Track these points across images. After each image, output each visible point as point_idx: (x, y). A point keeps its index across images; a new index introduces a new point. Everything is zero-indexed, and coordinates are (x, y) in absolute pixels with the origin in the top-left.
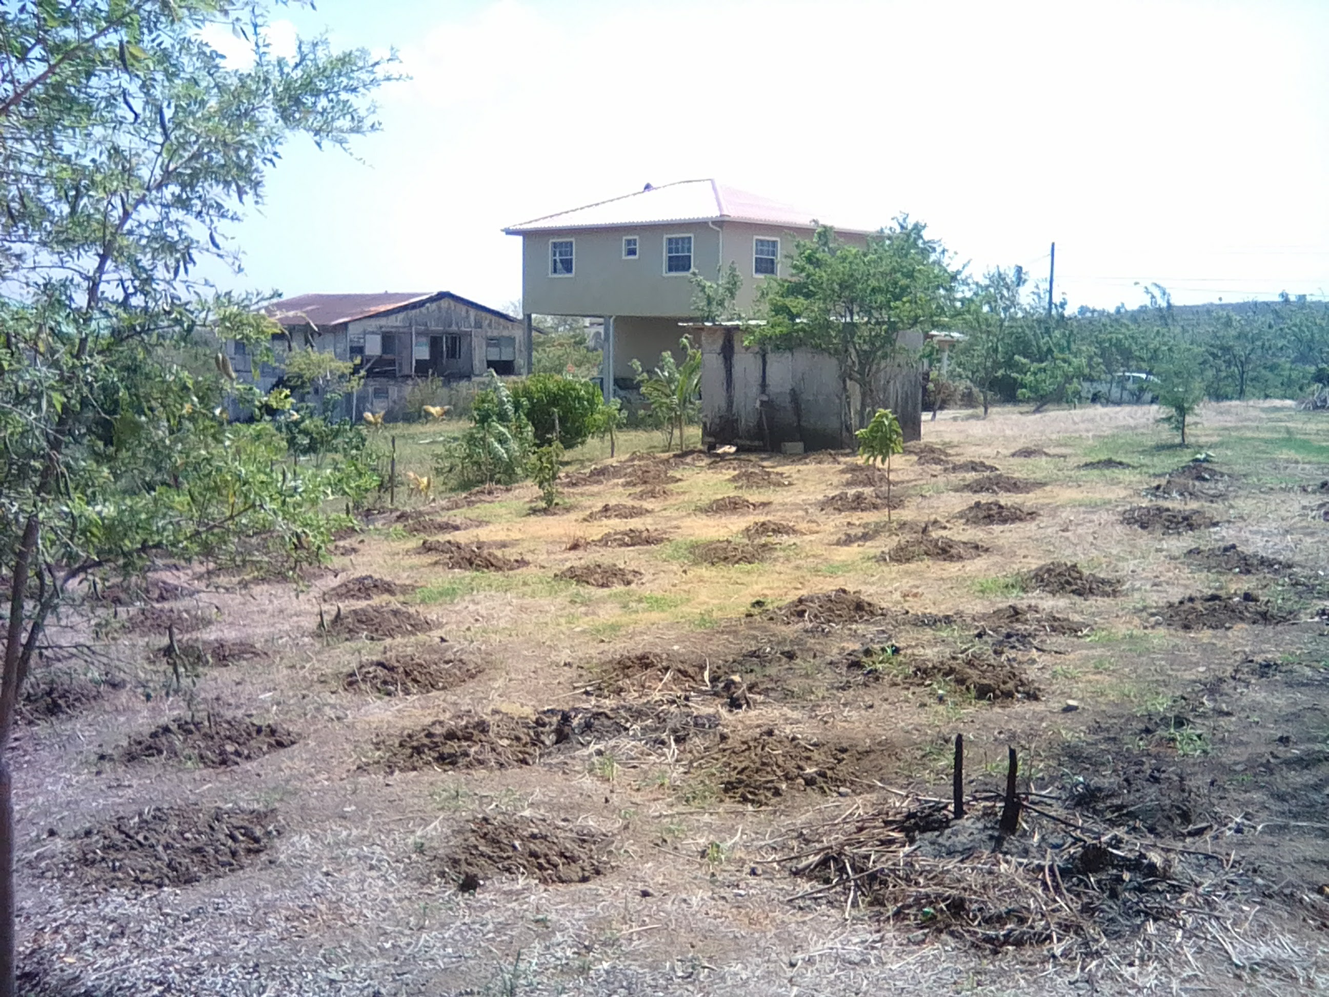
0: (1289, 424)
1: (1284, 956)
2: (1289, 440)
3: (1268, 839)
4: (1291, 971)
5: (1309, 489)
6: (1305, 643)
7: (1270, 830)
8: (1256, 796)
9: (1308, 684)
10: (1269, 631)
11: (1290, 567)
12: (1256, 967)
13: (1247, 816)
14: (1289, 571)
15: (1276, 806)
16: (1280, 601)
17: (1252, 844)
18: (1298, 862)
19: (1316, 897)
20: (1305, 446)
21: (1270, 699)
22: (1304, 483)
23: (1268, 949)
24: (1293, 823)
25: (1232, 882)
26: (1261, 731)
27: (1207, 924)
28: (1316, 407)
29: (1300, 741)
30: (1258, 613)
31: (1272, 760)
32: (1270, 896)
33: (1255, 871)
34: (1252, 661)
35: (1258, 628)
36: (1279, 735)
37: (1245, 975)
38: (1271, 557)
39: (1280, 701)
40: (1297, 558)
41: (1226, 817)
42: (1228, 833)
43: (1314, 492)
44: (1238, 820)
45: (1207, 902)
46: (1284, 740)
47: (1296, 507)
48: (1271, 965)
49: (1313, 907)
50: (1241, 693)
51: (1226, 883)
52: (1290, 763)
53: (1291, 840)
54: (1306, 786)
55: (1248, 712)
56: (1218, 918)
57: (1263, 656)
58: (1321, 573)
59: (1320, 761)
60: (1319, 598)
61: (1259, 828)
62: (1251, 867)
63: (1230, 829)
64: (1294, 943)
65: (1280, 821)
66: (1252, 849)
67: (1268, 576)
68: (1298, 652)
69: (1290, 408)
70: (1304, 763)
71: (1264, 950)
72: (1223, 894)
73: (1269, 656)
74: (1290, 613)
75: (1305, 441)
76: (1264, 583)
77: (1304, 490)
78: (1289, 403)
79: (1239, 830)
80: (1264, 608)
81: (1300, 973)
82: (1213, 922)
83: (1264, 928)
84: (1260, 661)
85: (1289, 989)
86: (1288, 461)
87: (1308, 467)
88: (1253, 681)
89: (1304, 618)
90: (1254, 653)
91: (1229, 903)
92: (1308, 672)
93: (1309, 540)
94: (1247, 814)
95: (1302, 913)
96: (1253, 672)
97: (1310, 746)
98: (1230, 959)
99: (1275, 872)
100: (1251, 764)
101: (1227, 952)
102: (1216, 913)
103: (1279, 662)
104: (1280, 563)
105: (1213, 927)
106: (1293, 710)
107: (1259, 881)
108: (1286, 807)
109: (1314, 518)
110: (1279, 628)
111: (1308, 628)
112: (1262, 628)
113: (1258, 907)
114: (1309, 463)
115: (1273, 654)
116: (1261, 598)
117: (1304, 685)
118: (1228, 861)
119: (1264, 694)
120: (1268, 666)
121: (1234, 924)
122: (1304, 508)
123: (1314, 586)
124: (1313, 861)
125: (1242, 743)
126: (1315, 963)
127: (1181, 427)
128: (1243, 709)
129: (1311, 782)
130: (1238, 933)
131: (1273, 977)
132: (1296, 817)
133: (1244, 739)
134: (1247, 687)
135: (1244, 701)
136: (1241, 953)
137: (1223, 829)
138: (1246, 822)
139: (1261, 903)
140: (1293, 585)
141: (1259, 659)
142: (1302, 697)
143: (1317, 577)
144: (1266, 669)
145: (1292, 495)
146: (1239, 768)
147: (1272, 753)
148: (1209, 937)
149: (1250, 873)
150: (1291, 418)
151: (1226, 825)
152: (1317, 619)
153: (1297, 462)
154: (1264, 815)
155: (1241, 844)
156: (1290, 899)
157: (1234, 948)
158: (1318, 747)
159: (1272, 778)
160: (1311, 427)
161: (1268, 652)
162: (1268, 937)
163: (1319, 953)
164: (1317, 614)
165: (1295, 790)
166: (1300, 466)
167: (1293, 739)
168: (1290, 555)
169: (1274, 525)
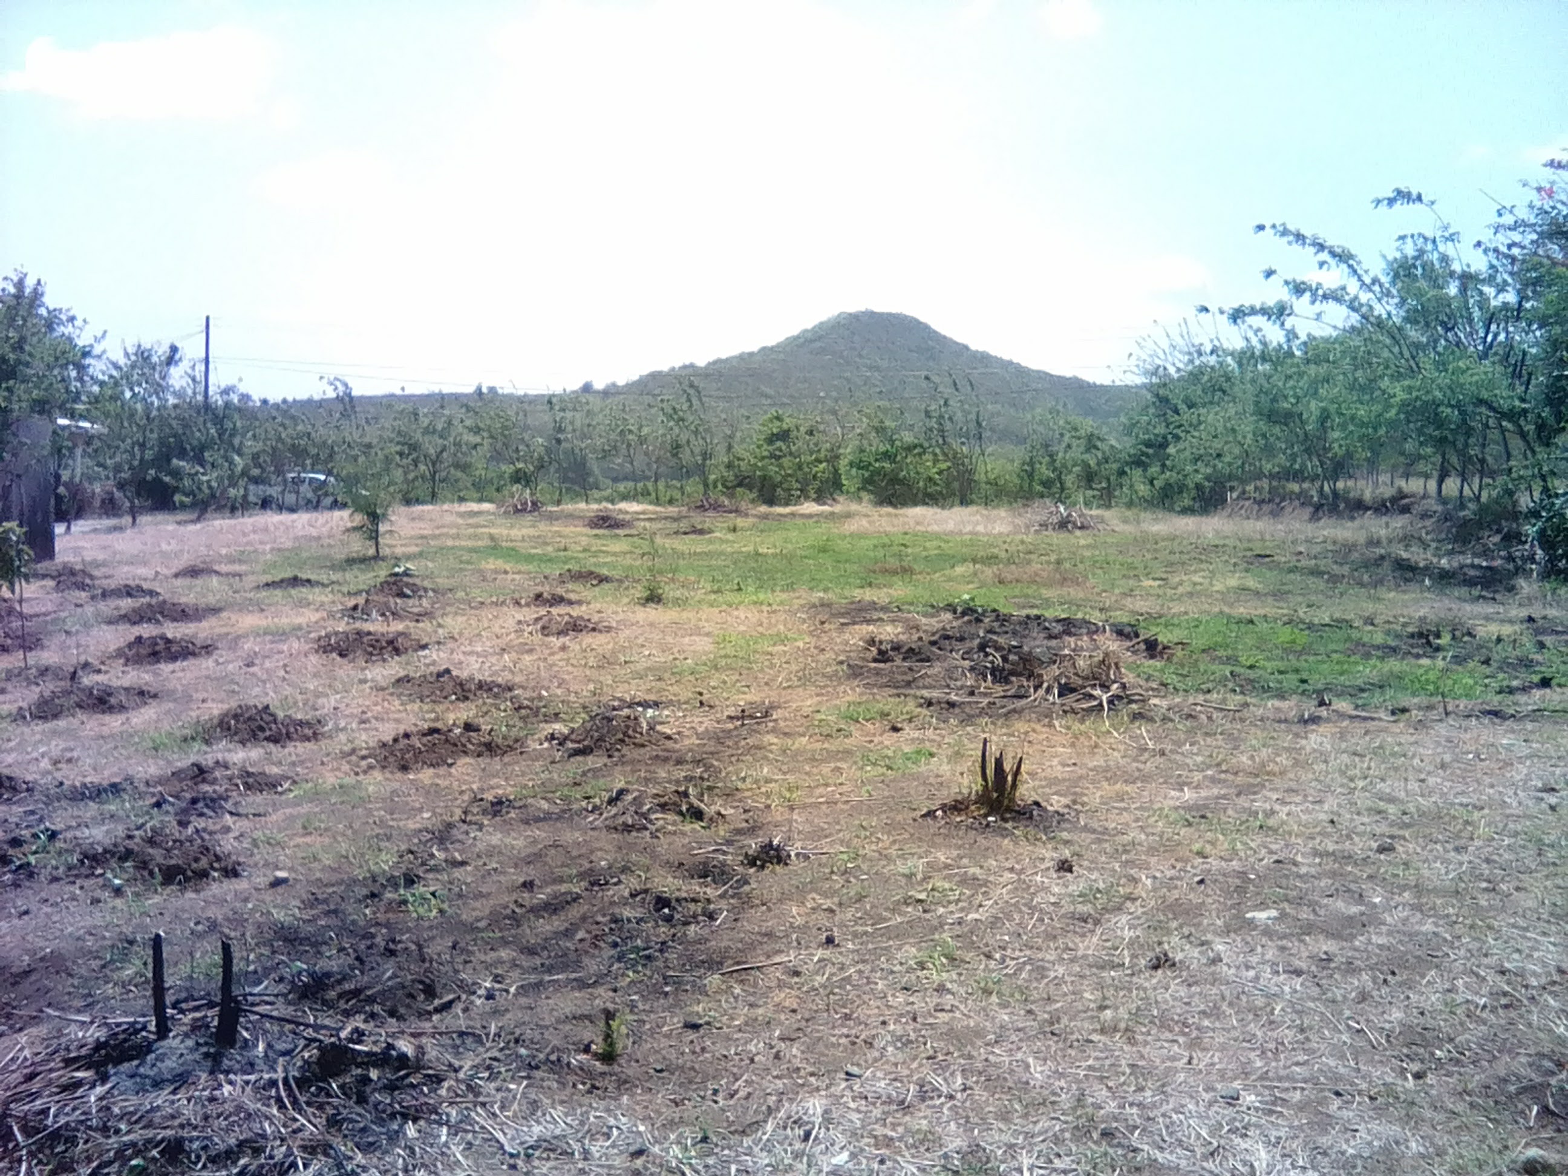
0: (493, 531)
1: (558, 1132)
2: (495, 548)
3: (523, 1001)
4: (565, 1146)
5: (523, 602)
6: (537, 773)
7: (523, 990)
8: (504, 954)
9: (547, 817)
10: (496, 764)
11: (510, 689)
12: (531, 1151)
13: (497, 979)
14: (509, 695)
15: (526, 961)
16: (504, 729)
17: (507, 1010)
18: (558, 1021)
19: (582, 1057)
20: (512, 554)
21: (508, 841)
22: (517, 596)
23: (541, 1128)
24: (547, 978)
25: (495, 1059)
26: (502, 878)
27: (473, 1114)
28: (517, 511)
29: (545, 883)
30: (480, 744)
31: (517, 910)
32: (537, 1068)
33: (517, 1041)
34: (482, 800)
35: (483, 761)
36: (521, 880)
37: (520, 1163)
38: (489, 679)
39: (518, 841)
40: (518, 679)
41: (474, 984)
42: (478, 1002)
43: (528, 605)
44: (488, 985)
45: (470, 1088)
46: (528, 885)
47: (511, 624)
48: (545, 1144)
49: (582, 1069)
50: (475, 838)
51: (488, 1062)
52: (536, 911)
53: (547, 998)
54: (557, 934)
55: (485, 859)
56: (483, 1105)
57: (493, 792)
58: (544, 693)
59: (568, 903)
60: (546, 722)
61: (512, 990)
62: (511, 1037)
63: (480, 997)
64: (566, 1115)
65: (533, 978)
66: (508, 1016)
67: (489, 701)
68: (530, 784)
69: (488, 512)
70: (552, 907)
71: (537, 1129)
72: (486, 1075)
73: (500, 792)
74: (517, 741)
75: (513, 549)
76: (484, 709)
77: (517, 603)
78: (486, 506)
79: (490, 997)
80: (488, 738)
81: (576, 1146)
82: (479, 1109)
83: (535, 1105)
84: (490, 798)
85: (566, 1167)
86: (496, 571)
87: (517, 577)
88: (486, 822)
89: (533, 745)
90: (482, 790)
91: (493, 1085)
92: (545, 805)
93: (527, 658)
94: (496, 976)
95: (571, 1078)
96: (484, 812)
97: (556, 888)
98: (502, 1147)
99: (538, 1037)
100: (495, 919)
101: (498, 1141)
102: (481, 1099)
103: (512, 797)
104: (499, 686)
105: (478, 1114)
106: (535, 850)
107: (523, 1051)
108: (538, 961)
109: (531, 633)
110: (506, 759)
111: (538, 756)
112: (488, 760)
113: (525, 1083)
114: (519, 572)
115: (502, 788)
116: (483, 727)
117: (544, 819)
118: (487, 1035)
119: (499, 836)
120: (500, 803)
121: (503, 1108)
122: (520, 622)
123: (538, 708)
124: (574, 1018)
125: (480, 895)
126: (589, 1131)
127: (374, 536)
128: (479, 856)
129: (562, 928)
130: (506, 1117)
131: (548, 1159)
132: (550, 970)
133: (484, 890)
134: (480, 830)
135: (480, 846)
136: (513, 1139)
137: (473, 998)
138: (497, 986)
139: (528, 1077)
140: (518, 709)
141: (489, 796)
142: (539, 833)
143: (540, 698)
144: (498, 806)
145: (505, 609)
146: (482, 924)
147: (516, 902)
148: (477, 1128)
149: (512, 1045)
150: (493, 524)
151: (474, 993)
152: (546, 745)
153: (506, 572)
154: (515, 974)
155: (496, 1013)
156: (557, 1066)
157: (505, 1134)
158: (563, 888)
159: (519, 931)
160: (516, 533)
161: (499, 787)
162: (539, 1113)
163: (592, 1119)
164: (546, 739)
165: (546, 939)
166: (510, 576)
167: (537, 882)
168: (510, 677)
169: (488, 644)
